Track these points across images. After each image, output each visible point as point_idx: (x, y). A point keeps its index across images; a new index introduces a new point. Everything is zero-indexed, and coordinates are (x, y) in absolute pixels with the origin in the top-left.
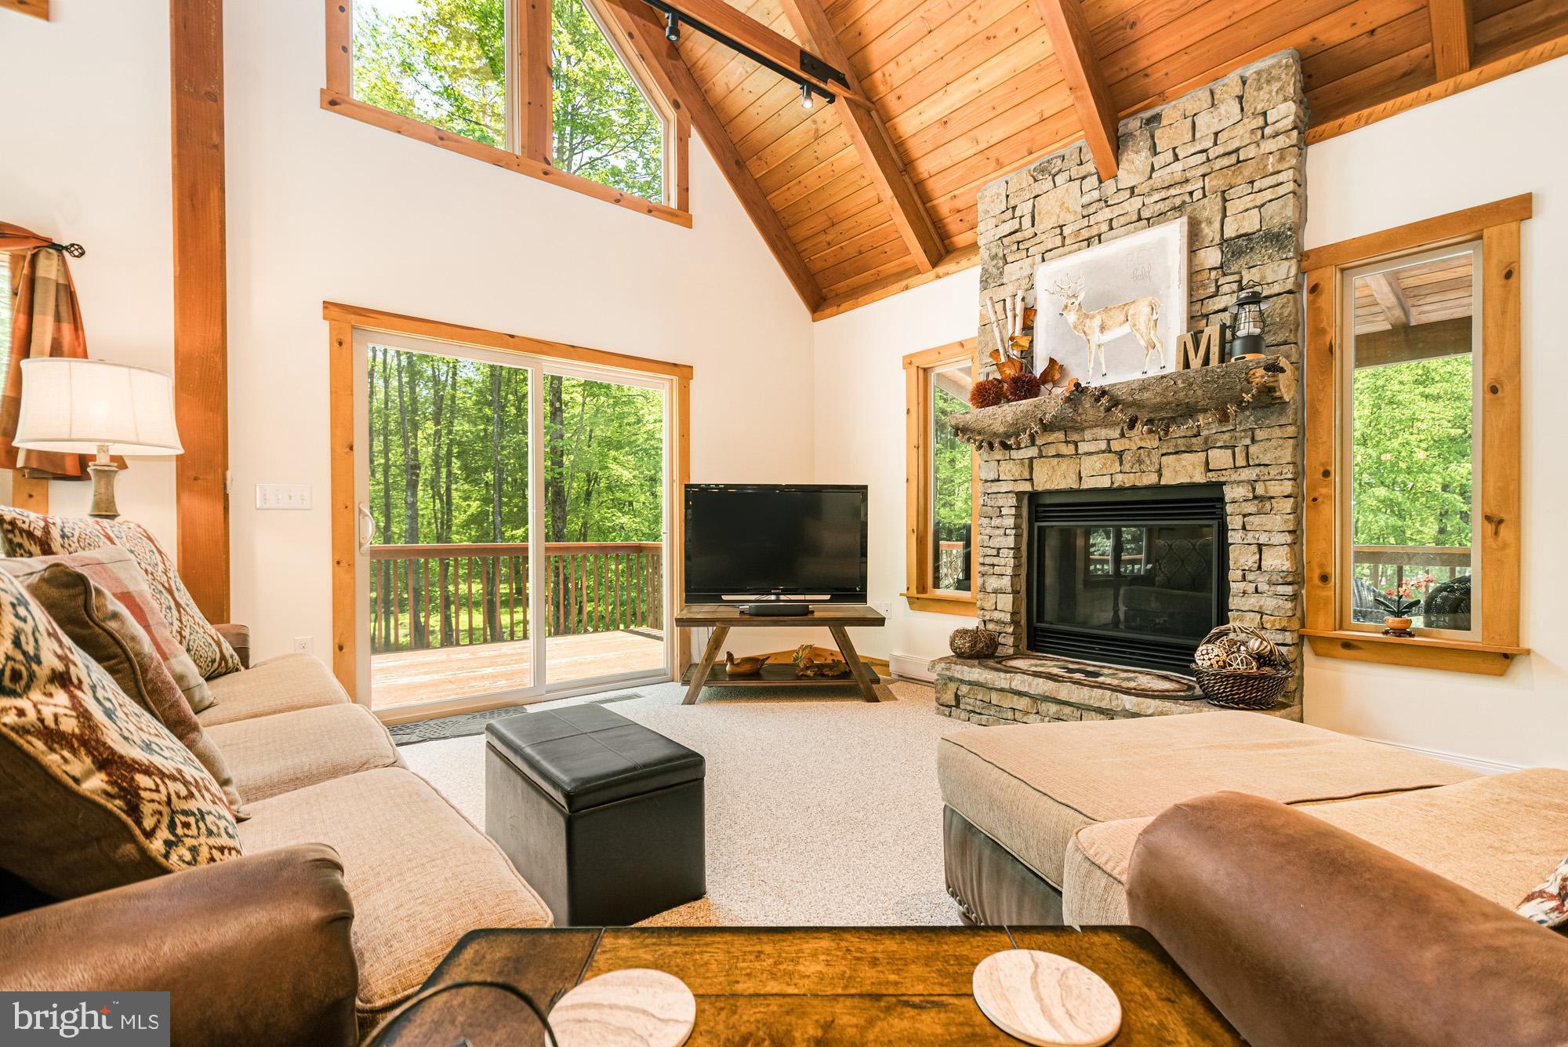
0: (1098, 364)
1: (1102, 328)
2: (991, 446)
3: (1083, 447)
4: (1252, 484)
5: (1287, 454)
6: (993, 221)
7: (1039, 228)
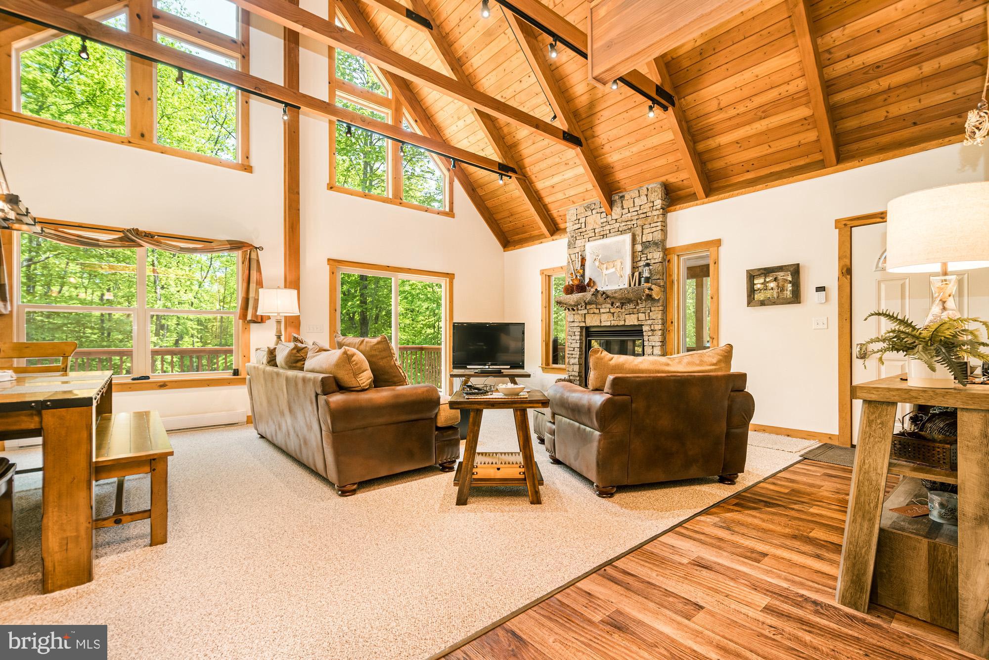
0: (605, 281)
1: (607, 269)
2: (569, 309)
3: (602, 311)
4: (650, 325)
5: (660, 316)
6: (572, 223)
7: (587, 228)
